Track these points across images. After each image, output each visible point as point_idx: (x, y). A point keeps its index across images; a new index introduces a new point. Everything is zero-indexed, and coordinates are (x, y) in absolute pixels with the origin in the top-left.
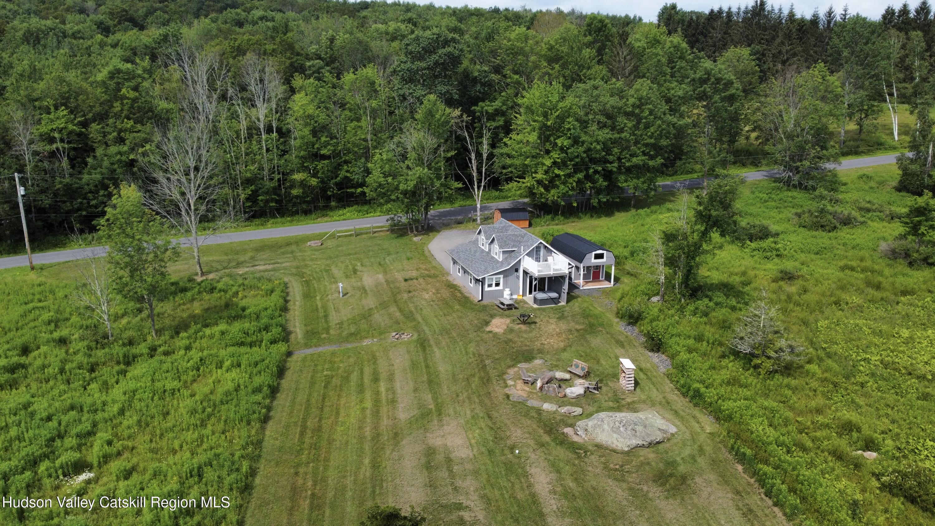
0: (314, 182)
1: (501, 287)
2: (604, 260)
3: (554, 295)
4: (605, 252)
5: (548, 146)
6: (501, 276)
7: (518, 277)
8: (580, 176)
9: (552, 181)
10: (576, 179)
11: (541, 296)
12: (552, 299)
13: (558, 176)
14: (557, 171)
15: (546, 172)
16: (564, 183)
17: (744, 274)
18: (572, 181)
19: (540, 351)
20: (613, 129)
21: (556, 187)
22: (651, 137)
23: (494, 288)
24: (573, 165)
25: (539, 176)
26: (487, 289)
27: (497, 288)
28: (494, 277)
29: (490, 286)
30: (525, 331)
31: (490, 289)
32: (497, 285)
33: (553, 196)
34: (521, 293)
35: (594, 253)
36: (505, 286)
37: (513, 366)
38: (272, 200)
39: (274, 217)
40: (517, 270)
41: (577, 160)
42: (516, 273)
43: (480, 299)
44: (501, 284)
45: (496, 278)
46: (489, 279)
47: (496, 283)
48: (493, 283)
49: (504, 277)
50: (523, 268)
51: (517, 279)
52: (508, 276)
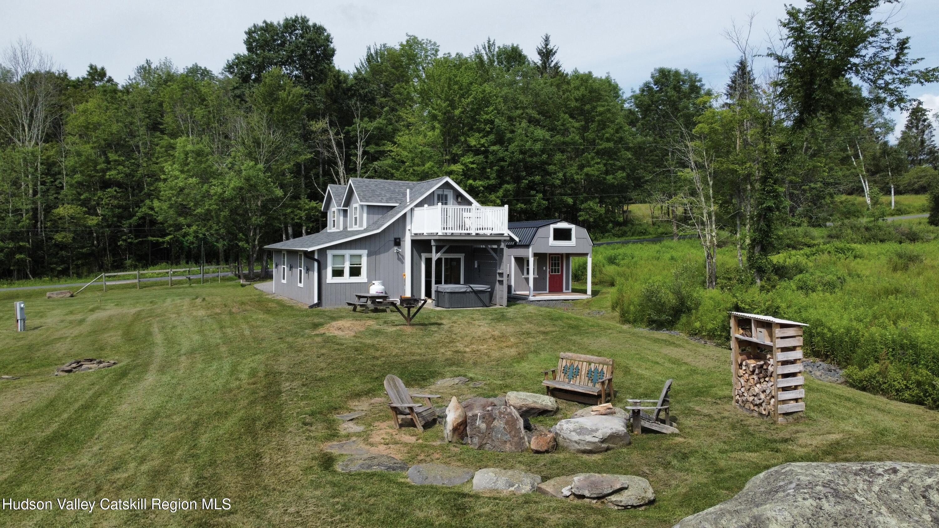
1: (363, 278)
2: (572, 243)
4: (573, 227)
5: (455, 150)
7: (400, 258)
12: (477, 293)
20: (552, 129)
22: (608, 140)
23: (346, 278)
26: (330, 279)
27: (355, 279)
28: (347, 253)
29: (338, 273)
31: (338, 280)
35: (552, 227)
36: (374, 274)
40: (398, 242)
42: (396, 248)
43: (316, 301)
44: (364, 271)
45: (352, 256)
46: (334, 256)
47: (350, 268)
48: (344, 267)
49: (369, 255)
50: (411, 236)
51: (399, 262)
52: (380, 254)
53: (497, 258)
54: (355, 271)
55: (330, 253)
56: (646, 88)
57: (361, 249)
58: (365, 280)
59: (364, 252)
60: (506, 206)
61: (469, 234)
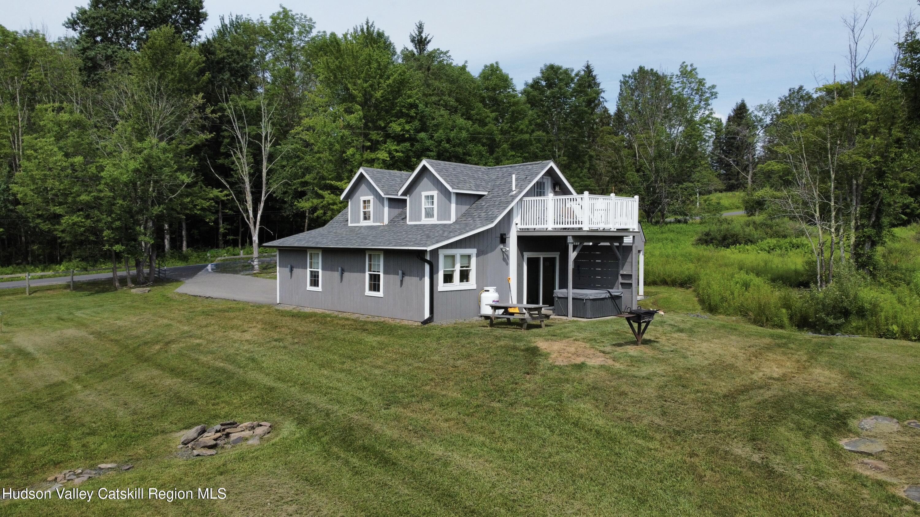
1: (472, 284)
7: (507, 259)
23: (456, 285)
26: (442, 286)
27: (465, 286)
28: (458, 252)
29: (449, 277)
31: (449, 287)
34: (515, 301)
36: (482, 281)
40: (503, 240)
42: (502, 246)
43: (427, 315)
44: (473, 275)
45: (462, 256)
46: (446, 256)
47: (461, 271)
48: (453, 271)
49: (478, 255)
50: (517, 231)
51: (504, 263)
52: (487, 253)
53: (620, 257)
54: (464, 276)
55: (442, 254)
56: (535, 85)
57: (470, 248)
58: (474, 287)
59: (473, 252)
60: (637, 197)
61: (580, 229)
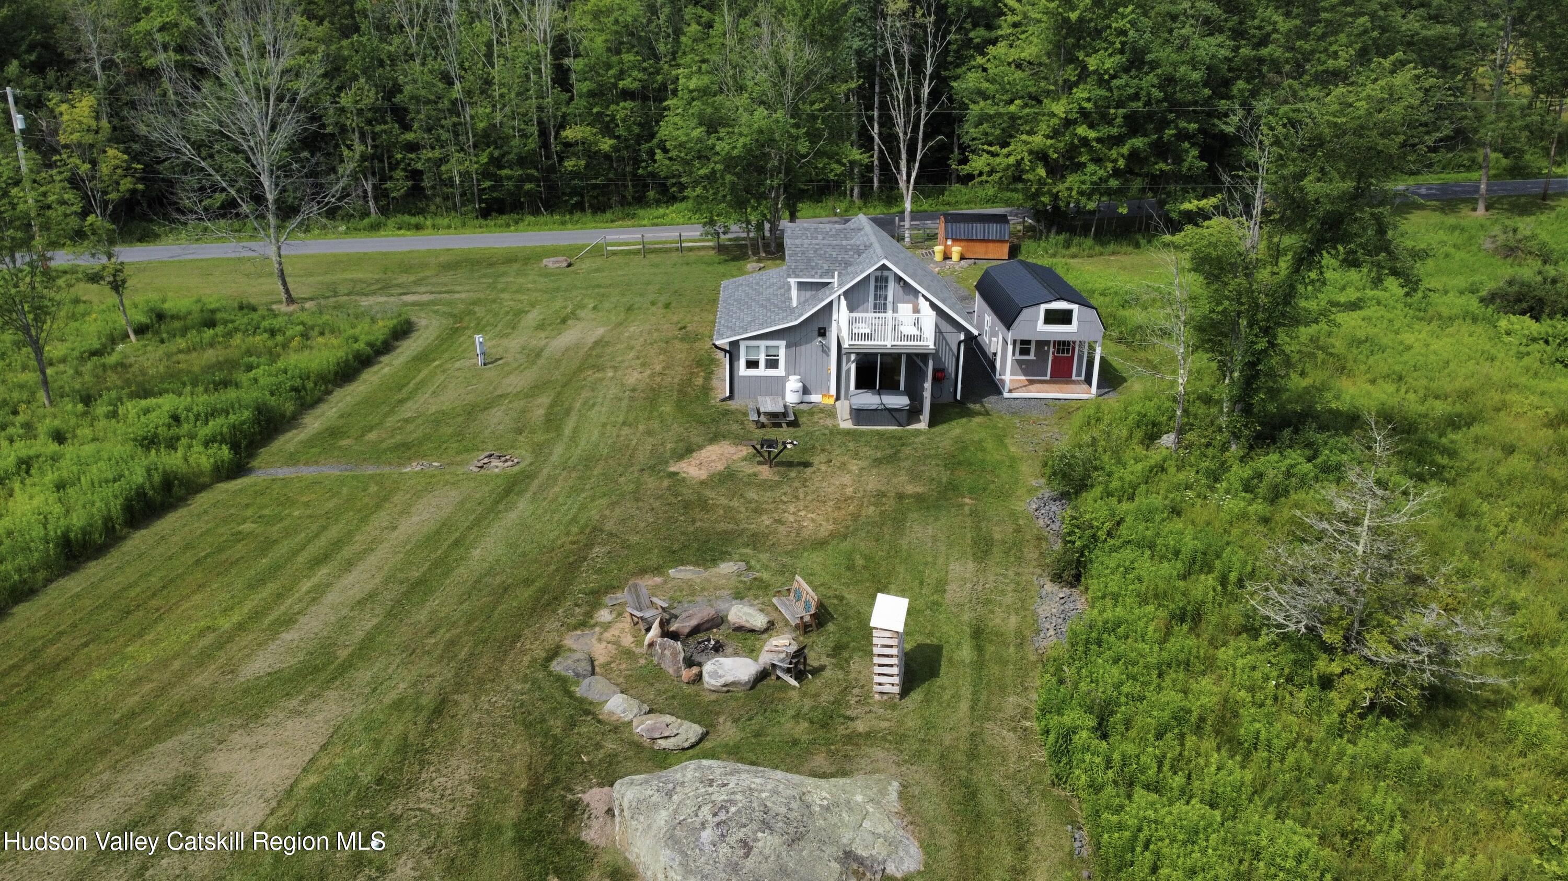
0: (606, 144)
1: (780, 372)
2: (1073, 327)
3: (900, 401)
4: (1075, 307)
6: (782, 344)
7: (826, 350)
8: (1138, 142)
9: (1071, 152)
10: (1125, 150)
11: (869, 399)
12: (891, 411)
13: (1085, 141)
14: (1082, 130)
15: (1055, 134)
16: (1098, 161)
17: (1465, 395)
18: (1119, 155)
19: (756, 541)
20: (1239, 35)
21: (1079, 167)
23: (762, 371)
24: (1125, 117)
25: (1038, 140)
26: (743, 370)
27: (771, 372)
28: (763, 344)
29: (753, 364)
30: (764, 486)
31: (752, 372)
32: (772, 363)
33: (1070, 189)
34: (833, 391)
36: (792, 368)
37: (658, 570)
38: (530, 178)
39: (536, 212)
40: (823, 333)
41: (1137, 105)
42: (820, 339)
43: (727, 394)
44: (781, 364)
45: (768, 347)
46: (748, 348)
47: (766, 359)
48: (759, 359)
49: (788, 347)
51: (822, 354)
52: (800, 346)
55: (743, 346)
57: (778, 339)
58: (783, 374)
